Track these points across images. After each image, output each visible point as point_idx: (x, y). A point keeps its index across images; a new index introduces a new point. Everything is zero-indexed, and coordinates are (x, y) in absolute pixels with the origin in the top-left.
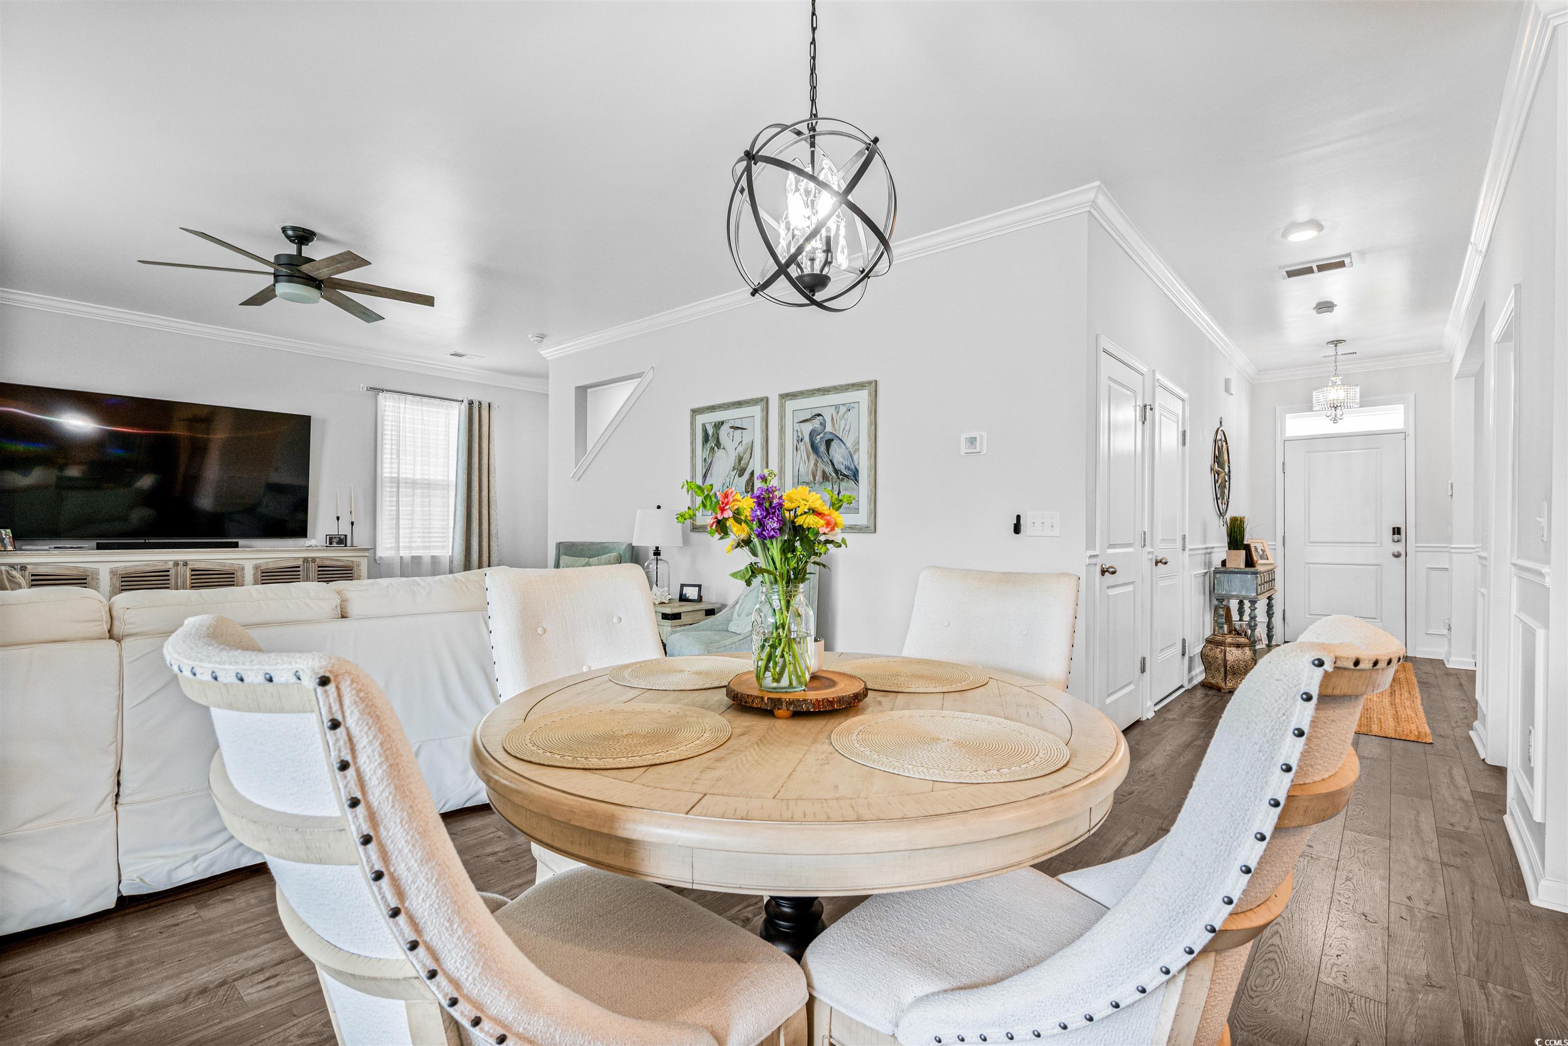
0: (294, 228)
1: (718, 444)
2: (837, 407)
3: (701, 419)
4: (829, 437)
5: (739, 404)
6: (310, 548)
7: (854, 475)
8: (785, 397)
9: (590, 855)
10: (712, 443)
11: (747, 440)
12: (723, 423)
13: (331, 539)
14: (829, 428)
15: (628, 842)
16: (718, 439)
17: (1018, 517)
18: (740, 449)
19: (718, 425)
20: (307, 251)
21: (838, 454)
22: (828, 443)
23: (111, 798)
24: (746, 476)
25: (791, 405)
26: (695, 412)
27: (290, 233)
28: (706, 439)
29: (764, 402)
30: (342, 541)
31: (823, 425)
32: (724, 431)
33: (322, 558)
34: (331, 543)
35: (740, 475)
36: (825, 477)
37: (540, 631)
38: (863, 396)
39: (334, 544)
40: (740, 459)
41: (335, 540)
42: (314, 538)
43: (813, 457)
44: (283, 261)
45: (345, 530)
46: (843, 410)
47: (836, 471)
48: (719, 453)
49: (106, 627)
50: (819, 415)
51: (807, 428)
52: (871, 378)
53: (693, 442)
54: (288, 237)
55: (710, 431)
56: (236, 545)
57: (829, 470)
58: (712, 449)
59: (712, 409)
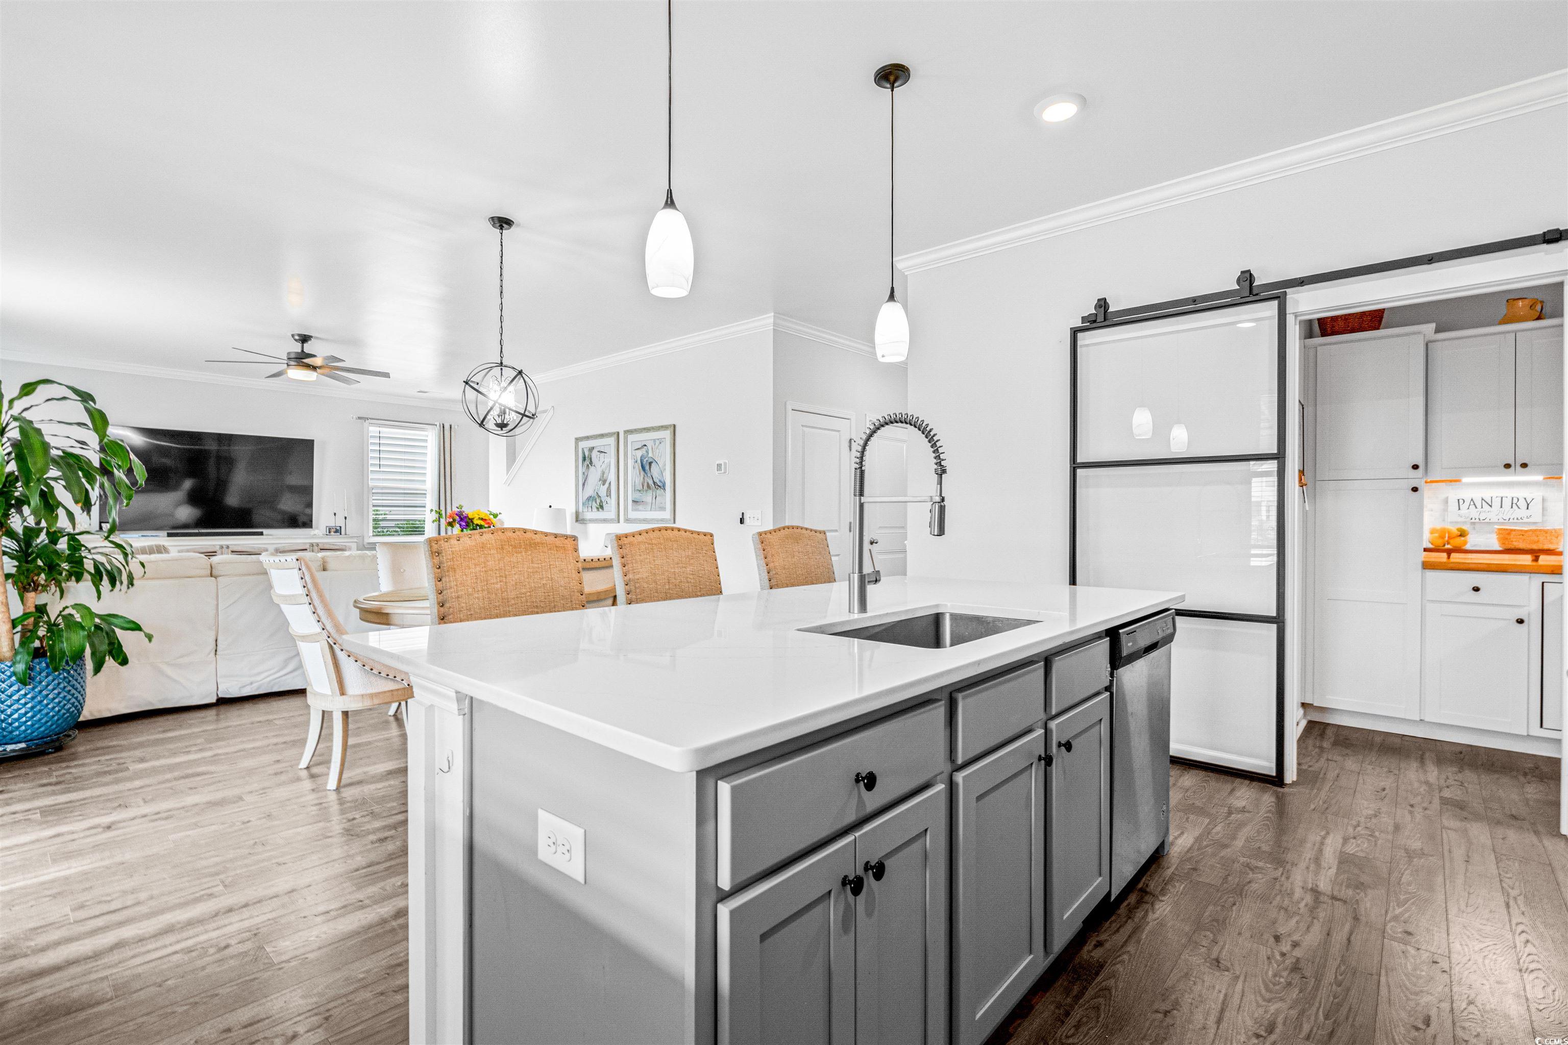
0: (299, 335)
1: (591, 463)
2: (654, 440)
3: (583, 445)
4: (650, 460)
5: (602, 436)
6: (314, 536)
7: (663, 487)
8: (628, 432)
9: (378, 621)
10: (587, 462)
11: (607, 461)
12: (593, 448)
13: (330, 529)
14: (650, 455)
15: (387, 614)
16: (591, 459)
17: (743, 513)
18: (604, 466)
19: (591, 449)
20: (308, 348)
21: (655, 470)
22: (650, 464)
23: (214, 650)
24: (607, 485)
25: (631, 438)
26: (577, 440)
27: (297, 337)
28: (584, 459)
29: (616, 436)
30: (338, 531)
31: (647, 452)
32: (595, 454)
33: (324, 543)
34: (330, 532)
35: (604, 485)
36: (648, 486)
37: (402, 570)
38: (667, 434)
39: (332, 533)
40: (603, 473)
41: (333, 530)
42: (317, 528)
43: (642, 473)
44: (293, 356)
45: (340, 522)
46: (657, 442)
47: (654, 483)
48: (592, 469)
49: (209, 572)
50: (645, 445)
51: (639, 454)
52: (672, 423)
53: (577, 460)
54: (296, 340)
55: (587, 454)
56: (261, 534)
57: (651, 482)
58: (588, 466)
59: (587, 438)
